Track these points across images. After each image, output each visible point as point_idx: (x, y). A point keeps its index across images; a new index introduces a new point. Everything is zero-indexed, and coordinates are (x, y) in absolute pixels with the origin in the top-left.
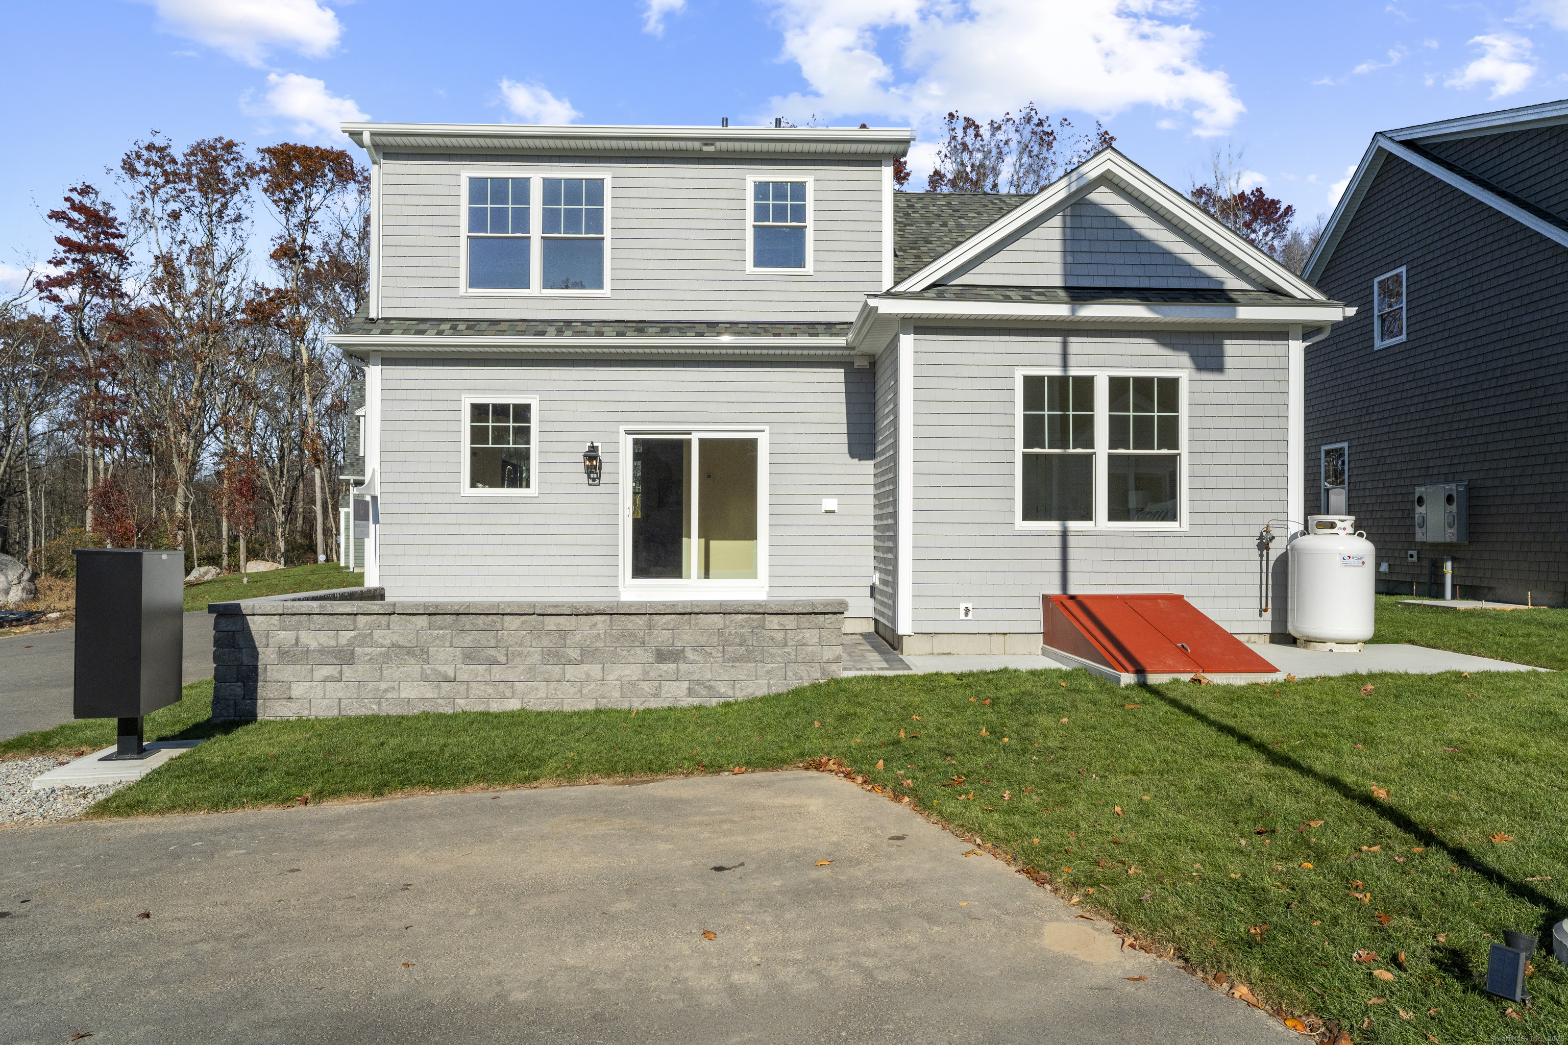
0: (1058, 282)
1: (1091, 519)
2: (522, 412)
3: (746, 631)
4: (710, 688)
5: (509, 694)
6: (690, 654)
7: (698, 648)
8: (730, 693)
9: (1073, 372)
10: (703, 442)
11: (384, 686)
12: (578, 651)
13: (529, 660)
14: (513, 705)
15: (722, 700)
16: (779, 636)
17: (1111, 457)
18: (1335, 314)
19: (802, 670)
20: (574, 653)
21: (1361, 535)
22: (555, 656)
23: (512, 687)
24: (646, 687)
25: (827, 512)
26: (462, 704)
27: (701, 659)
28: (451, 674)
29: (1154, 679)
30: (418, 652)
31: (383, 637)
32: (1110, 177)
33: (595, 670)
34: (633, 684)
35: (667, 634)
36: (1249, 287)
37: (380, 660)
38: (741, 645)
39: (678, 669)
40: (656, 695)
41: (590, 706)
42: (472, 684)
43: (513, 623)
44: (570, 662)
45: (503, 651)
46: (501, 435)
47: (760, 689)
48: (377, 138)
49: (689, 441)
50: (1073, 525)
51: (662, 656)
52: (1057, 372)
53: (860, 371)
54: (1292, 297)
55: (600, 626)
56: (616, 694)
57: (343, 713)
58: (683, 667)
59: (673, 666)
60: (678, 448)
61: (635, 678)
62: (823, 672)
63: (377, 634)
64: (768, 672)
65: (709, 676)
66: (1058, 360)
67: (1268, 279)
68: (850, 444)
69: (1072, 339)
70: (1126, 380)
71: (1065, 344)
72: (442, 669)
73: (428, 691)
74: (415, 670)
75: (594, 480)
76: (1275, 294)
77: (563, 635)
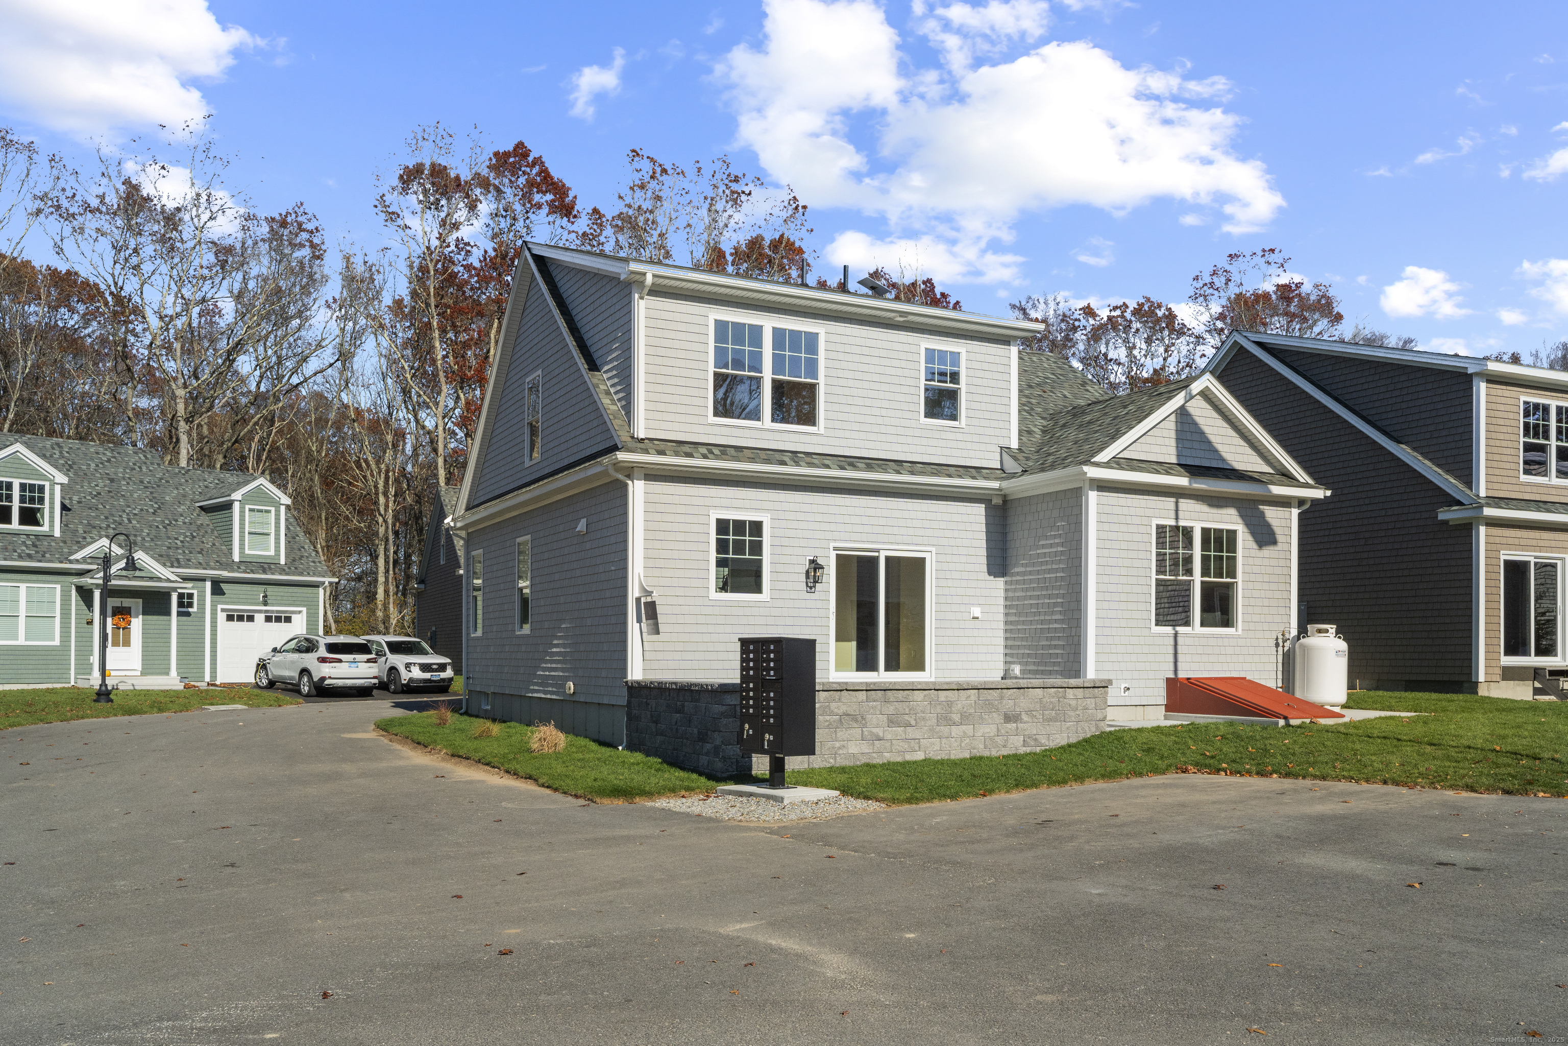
0: (1174, 460)
1: (1189, 625)
2: (757, 528)
3: (1055, 700)
4: (1036, 740)
5: (917, 749)
6: (1025, 717)
7: (1029, 712)
8: (1047, 743)
9: (1182, 523)
10: (888, 559)
11: (837, 745)
12: (959, 715)
13: (929, 723)
14: (919, 756)
15: (1043, 748)
16: (1073, 703)
17: (1202, 582)
18: (1319, 493)
19: (1085, 725)
20: (956, 717)
21: (1340, 638)
22: (945, 720)
23: (919, 743)
24: (999, 740)
25: (974, 618)
26: (888, 757)
27: (1030, 720)
28: (881, 735)
29: (1293, 722)
30: (858, 719)
31: (838, 708)
32: (1207, 393)
33: (969, 729)
34: (991, 738)
35: (1011, 703)
36: (1272, 471)
37: (835, 725)
38: (1052, 710)
39: (1017, 728)
40: (1004, 746)
41: (967, 755)
42: (894, 742)
43: (919, 695)
44: (954, 724)
45: (913, 717)
46: (739, 547)
47: (1061, 739)
48: (656, 279)
49: (878, 558)
50: (1181, 629)
51: (1008, 718)
52: (1173, 523)
53: (996, 507)
54: (1298, 481)
55: (973, 698)
56: (982, 746)
57: (811, 766)
58: (1020, 725)
59: (1015, 725)
60: (872, 563)
61: (992, 734)
62: (1097, 727)
63: (833, 705)
64: (1068, 728)
65: (1035, 732)
66: (1172, 514)
67: (1286, 468)
68: (988, 565)
69: (1181, 500)
70: (1210, 529)
71: (1177, 503)
72: (874, 730)
73: (865, 748)
74: (857, 732)
75: (811, 588)
76: (1287, 477)
77: (950, 704)
